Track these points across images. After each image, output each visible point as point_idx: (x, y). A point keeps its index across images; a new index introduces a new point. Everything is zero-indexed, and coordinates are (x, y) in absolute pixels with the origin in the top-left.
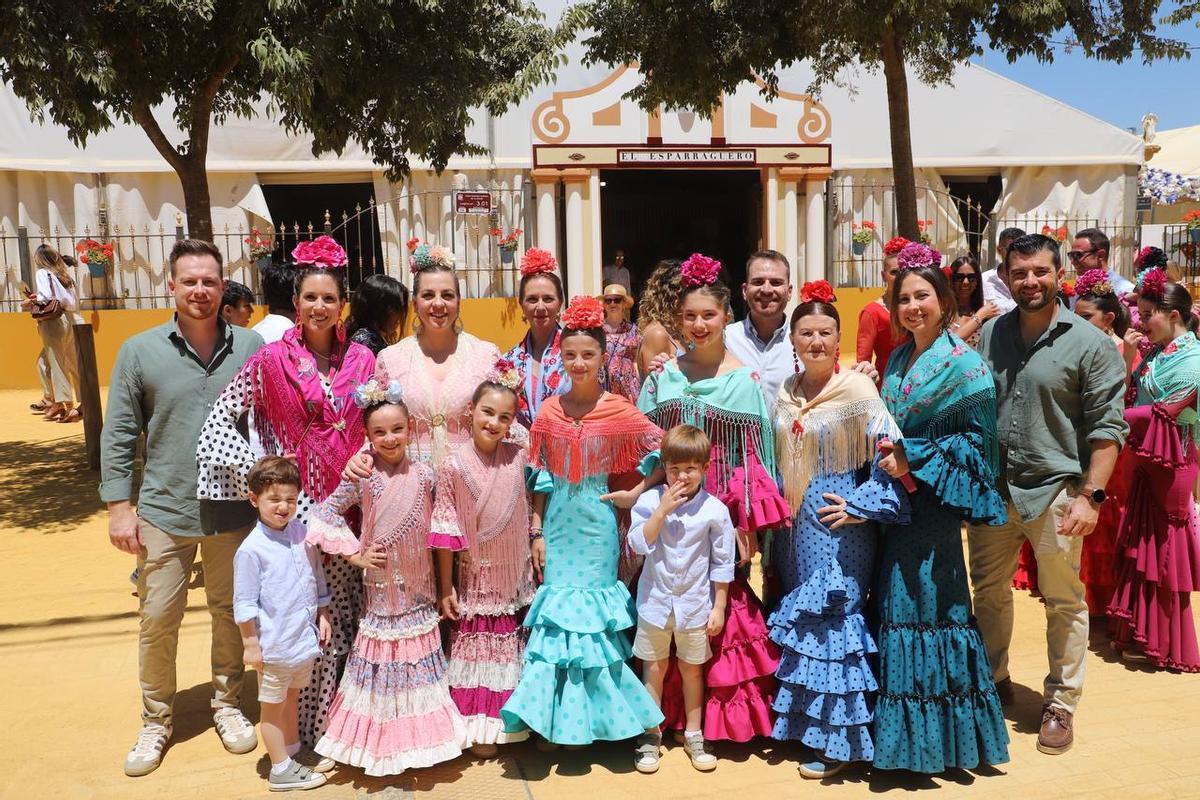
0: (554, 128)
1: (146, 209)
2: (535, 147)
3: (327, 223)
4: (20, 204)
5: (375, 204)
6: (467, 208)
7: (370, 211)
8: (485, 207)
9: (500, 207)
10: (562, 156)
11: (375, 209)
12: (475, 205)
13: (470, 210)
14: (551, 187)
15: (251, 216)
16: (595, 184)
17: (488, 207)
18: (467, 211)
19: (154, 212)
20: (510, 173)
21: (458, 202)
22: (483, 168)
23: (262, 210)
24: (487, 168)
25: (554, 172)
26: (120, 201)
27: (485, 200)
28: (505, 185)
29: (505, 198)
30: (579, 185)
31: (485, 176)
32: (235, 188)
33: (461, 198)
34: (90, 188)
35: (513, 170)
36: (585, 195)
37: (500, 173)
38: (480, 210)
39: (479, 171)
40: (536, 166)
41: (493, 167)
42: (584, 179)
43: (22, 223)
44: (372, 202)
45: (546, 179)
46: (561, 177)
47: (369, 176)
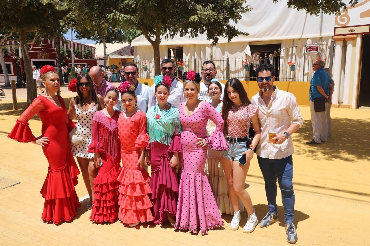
0: (344, 20)
1: (221, 53)
2: (335, 28)
3: (266, 56)
4: (196, 53)
5: (280, 50)
6: (310, 51)
7: (278, 52)
8: (316, 50)
9: (322, 51)
10: (345, 31)
11: (280, 52)
12: (313, 50)
13: (311, 52)
14: (341, 43)
15: (246, 55)
16: (359, 40)
17: (317, 50)
18: (310, 52)
19: (223, 54)
20: (327, 38)
21: (307, 49)
22: (317, 37)
23: (249, 53)
24: (318, 37)
25: (343, 37)
26: (215, 51)
27: (316, 48)
28: (325, 43)
29: (324, 47)
30: (352, 41)
31: (318, 40)
32: (243, 47)
33: (308, 47)
34: (209, 48)
35: (328, 37)
36: (354, 45)
37: (324, 39)
38: (314, 51)
39: (316, 38)
40: (335, 35)
41: (321, 36)
42: (354, 39)
43: (195, 58)
44: (279, 50)
45: (339, 40)
46: (345, 39)
47: (280, 41)
